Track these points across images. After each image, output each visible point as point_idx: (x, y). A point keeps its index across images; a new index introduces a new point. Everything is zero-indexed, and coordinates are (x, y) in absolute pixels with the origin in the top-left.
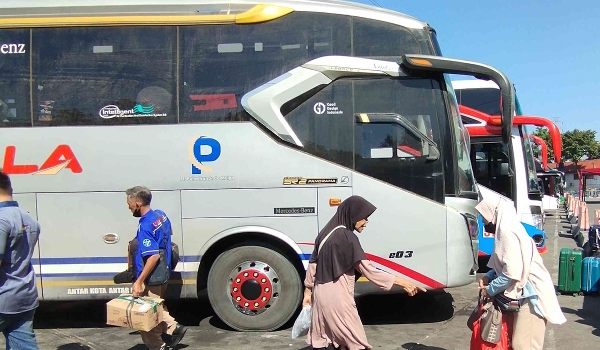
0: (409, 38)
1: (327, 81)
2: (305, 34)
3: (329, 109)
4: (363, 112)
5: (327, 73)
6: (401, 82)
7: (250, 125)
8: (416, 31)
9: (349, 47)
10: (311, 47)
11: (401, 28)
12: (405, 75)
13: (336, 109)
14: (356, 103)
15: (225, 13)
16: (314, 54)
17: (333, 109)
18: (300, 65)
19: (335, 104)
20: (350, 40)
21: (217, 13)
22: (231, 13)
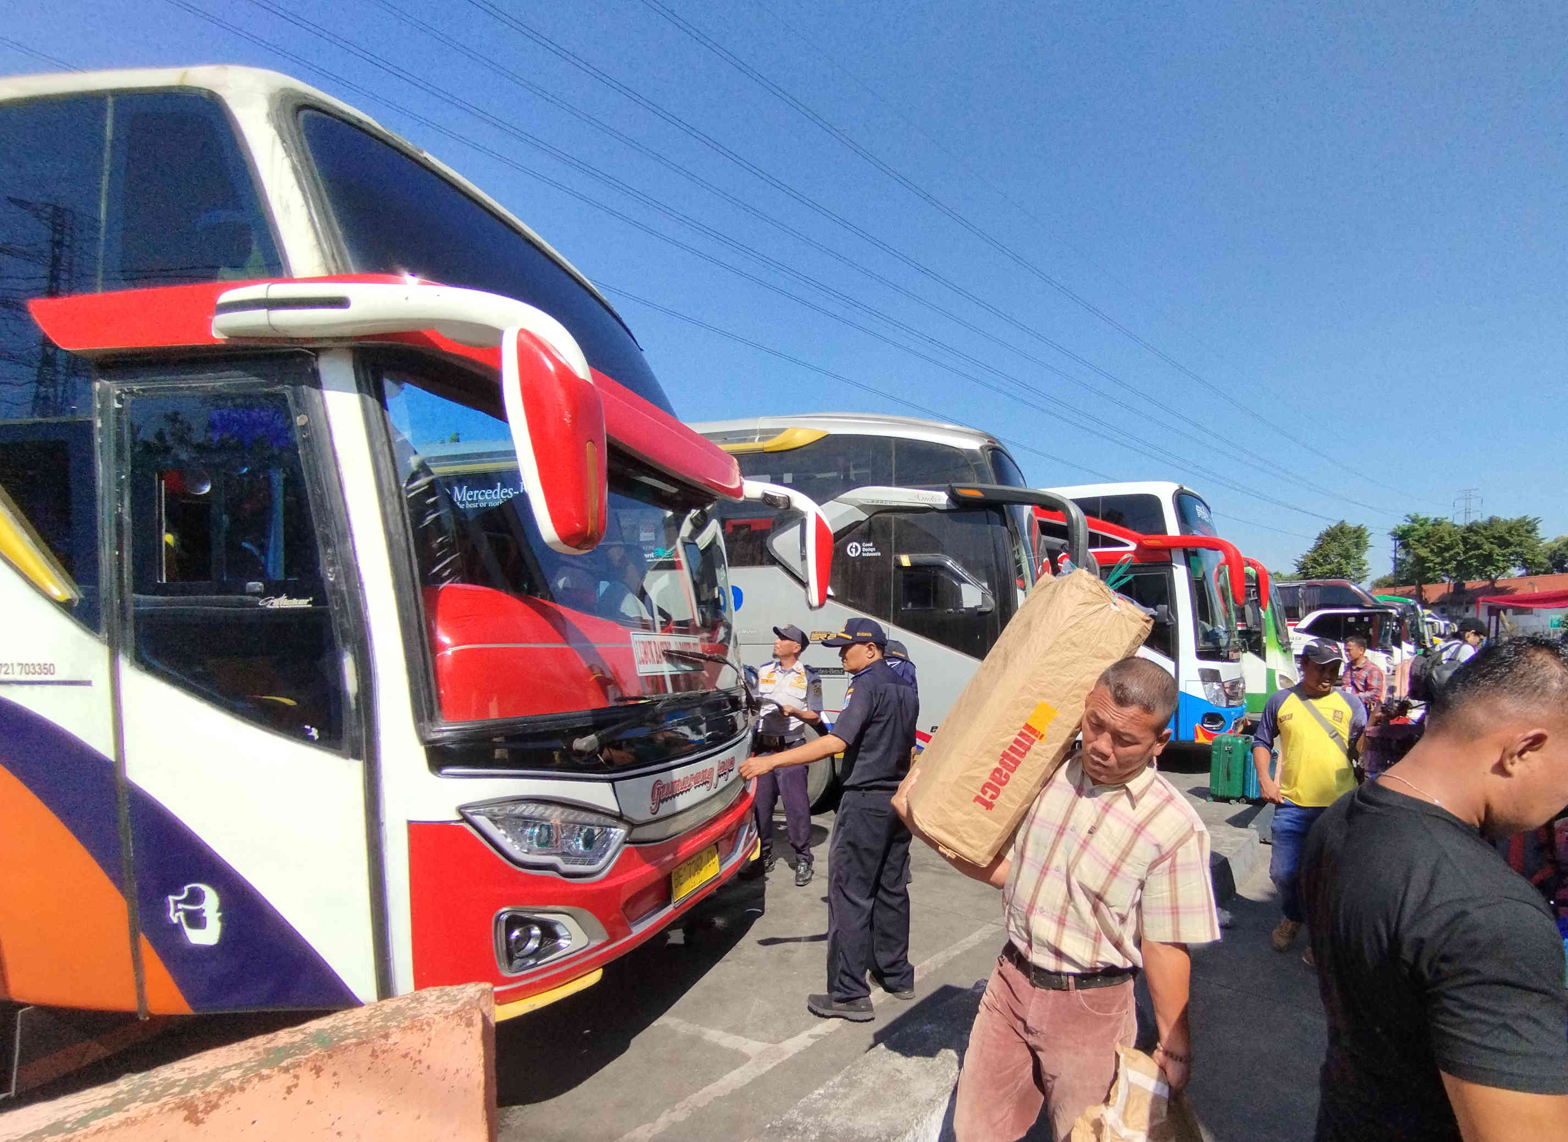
0: (961, 461)
1: (863, 517)
2: (841, 461)
3: (864, 549)
4: (904, 553)
5: (863, 507)
6: (950, 517)
7: (776, 570)
8: (971, 453)
9: (891, 475)
10: (847, 477)
11: (952, 450)
12: (954, 507)
13: (872, 550)
14: (896, 543)
15: (753, 440)
16: (850, 485)
17: (869, 550)
18: (832, 499)
19: (871, 544)
20: (891, 466)
21: (744, 440)
22: (760, 440)
